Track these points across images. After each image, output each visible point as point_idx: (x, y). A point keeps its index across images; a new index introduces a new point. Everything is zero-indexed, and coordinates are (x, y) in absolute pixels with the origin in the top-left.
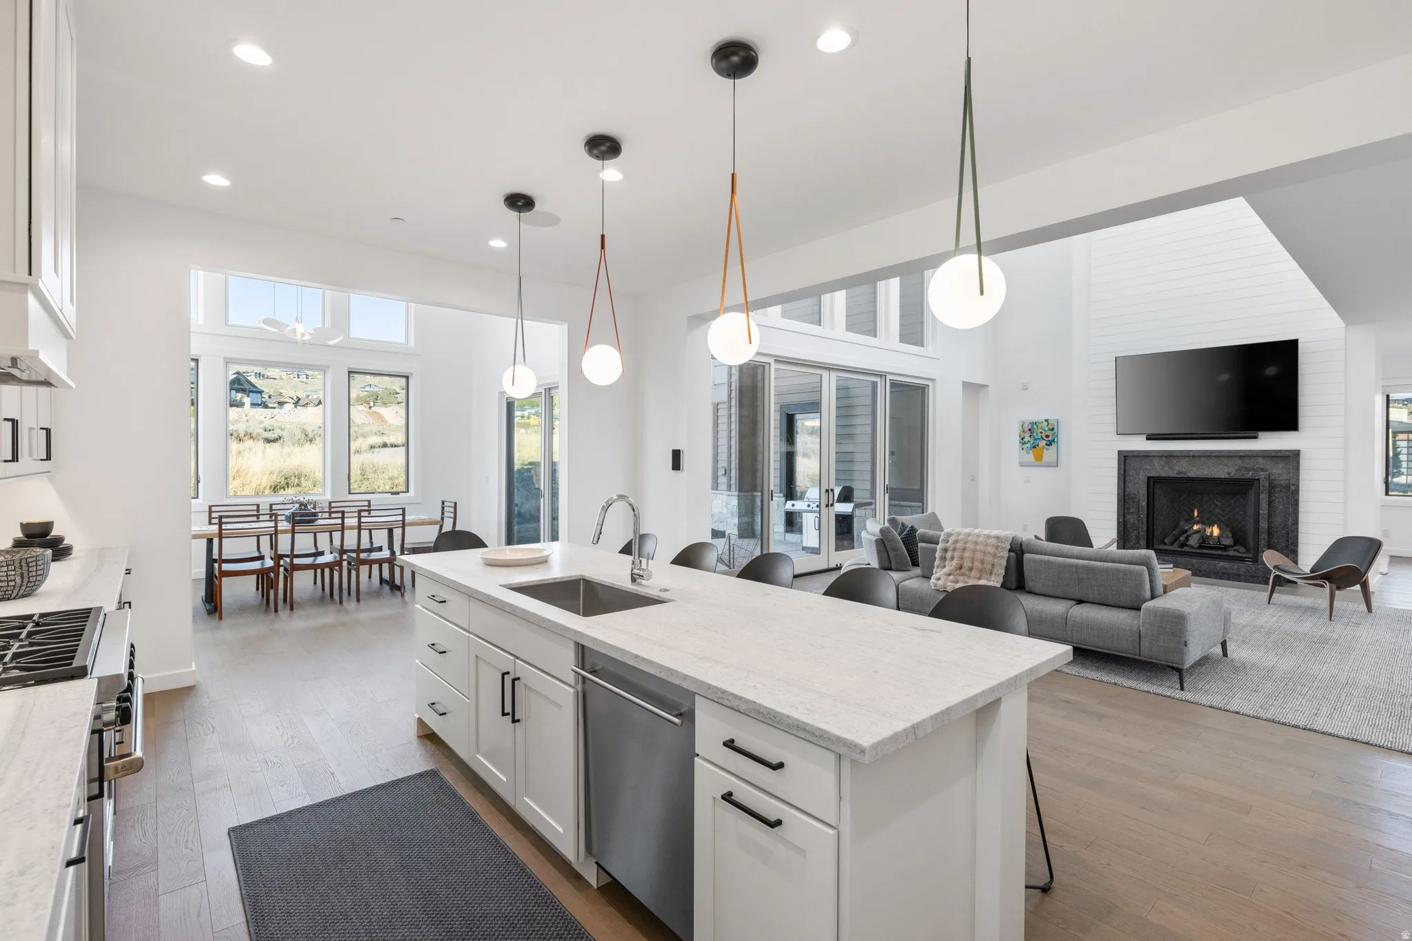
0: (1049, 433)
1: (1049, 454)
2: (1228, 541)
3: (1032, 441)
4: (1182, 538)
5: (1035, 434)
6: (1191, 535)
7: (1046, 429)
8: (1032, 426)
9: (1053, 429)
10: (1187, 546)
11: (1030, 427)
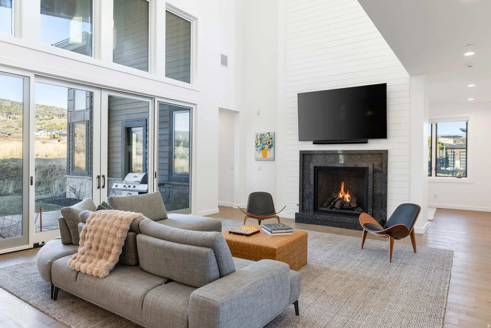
0: (270, 141)
1: (270, 153)
2: (354, 205)
3: (262, 146)
4: (332, 203)
5: (263, 142)
6: (337, 201)
7: (269, 138)
8: (262, 136)
9: (271, 139)
10: (335, 208)
11: (260, 137)
